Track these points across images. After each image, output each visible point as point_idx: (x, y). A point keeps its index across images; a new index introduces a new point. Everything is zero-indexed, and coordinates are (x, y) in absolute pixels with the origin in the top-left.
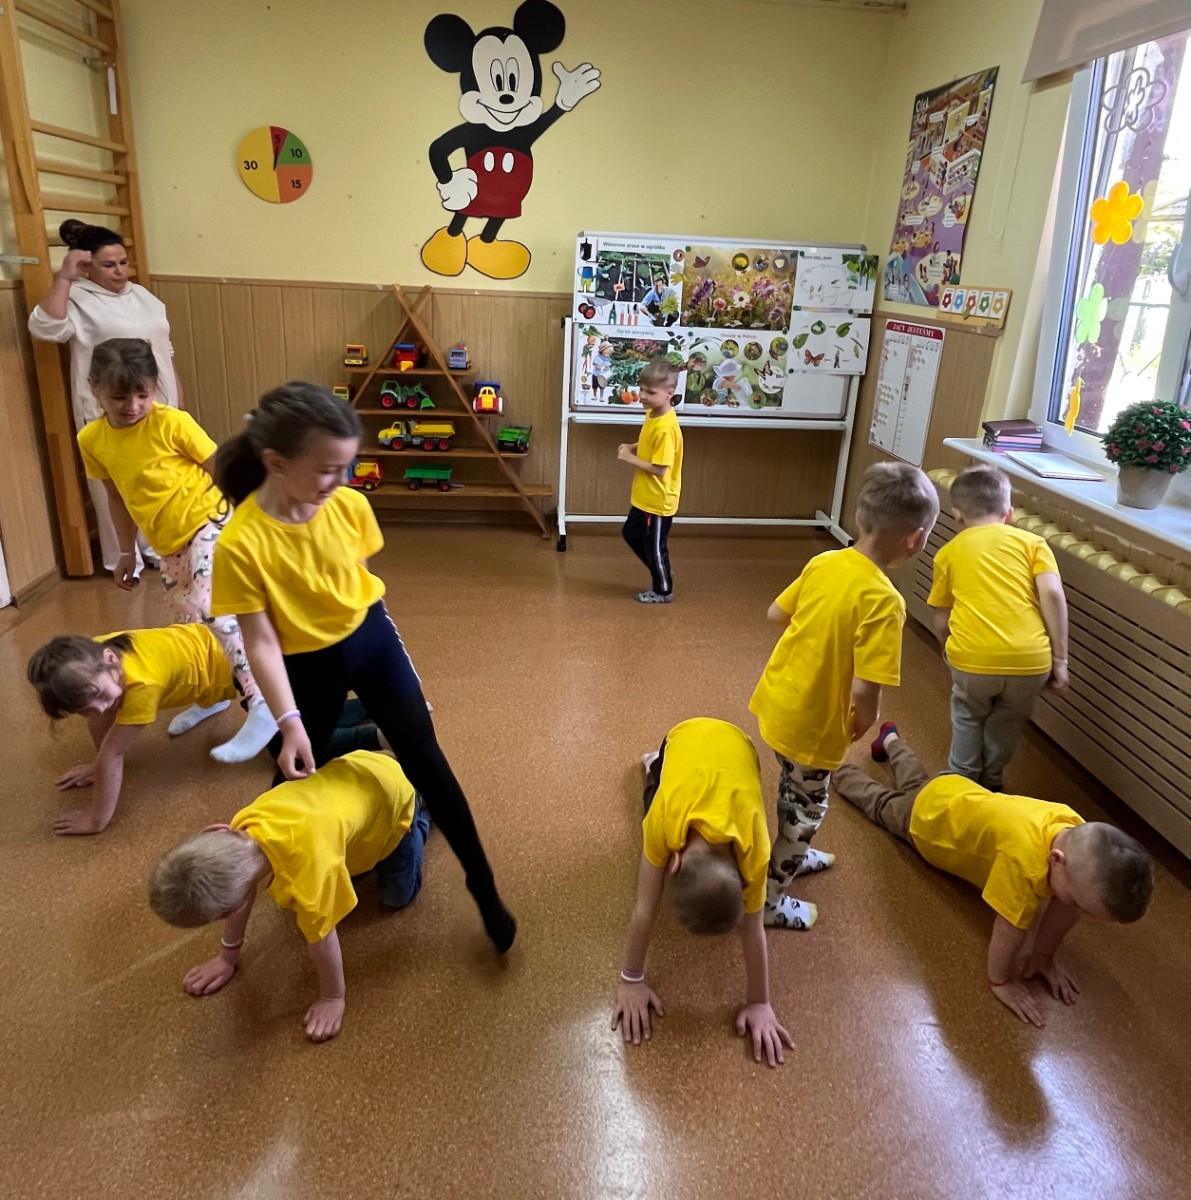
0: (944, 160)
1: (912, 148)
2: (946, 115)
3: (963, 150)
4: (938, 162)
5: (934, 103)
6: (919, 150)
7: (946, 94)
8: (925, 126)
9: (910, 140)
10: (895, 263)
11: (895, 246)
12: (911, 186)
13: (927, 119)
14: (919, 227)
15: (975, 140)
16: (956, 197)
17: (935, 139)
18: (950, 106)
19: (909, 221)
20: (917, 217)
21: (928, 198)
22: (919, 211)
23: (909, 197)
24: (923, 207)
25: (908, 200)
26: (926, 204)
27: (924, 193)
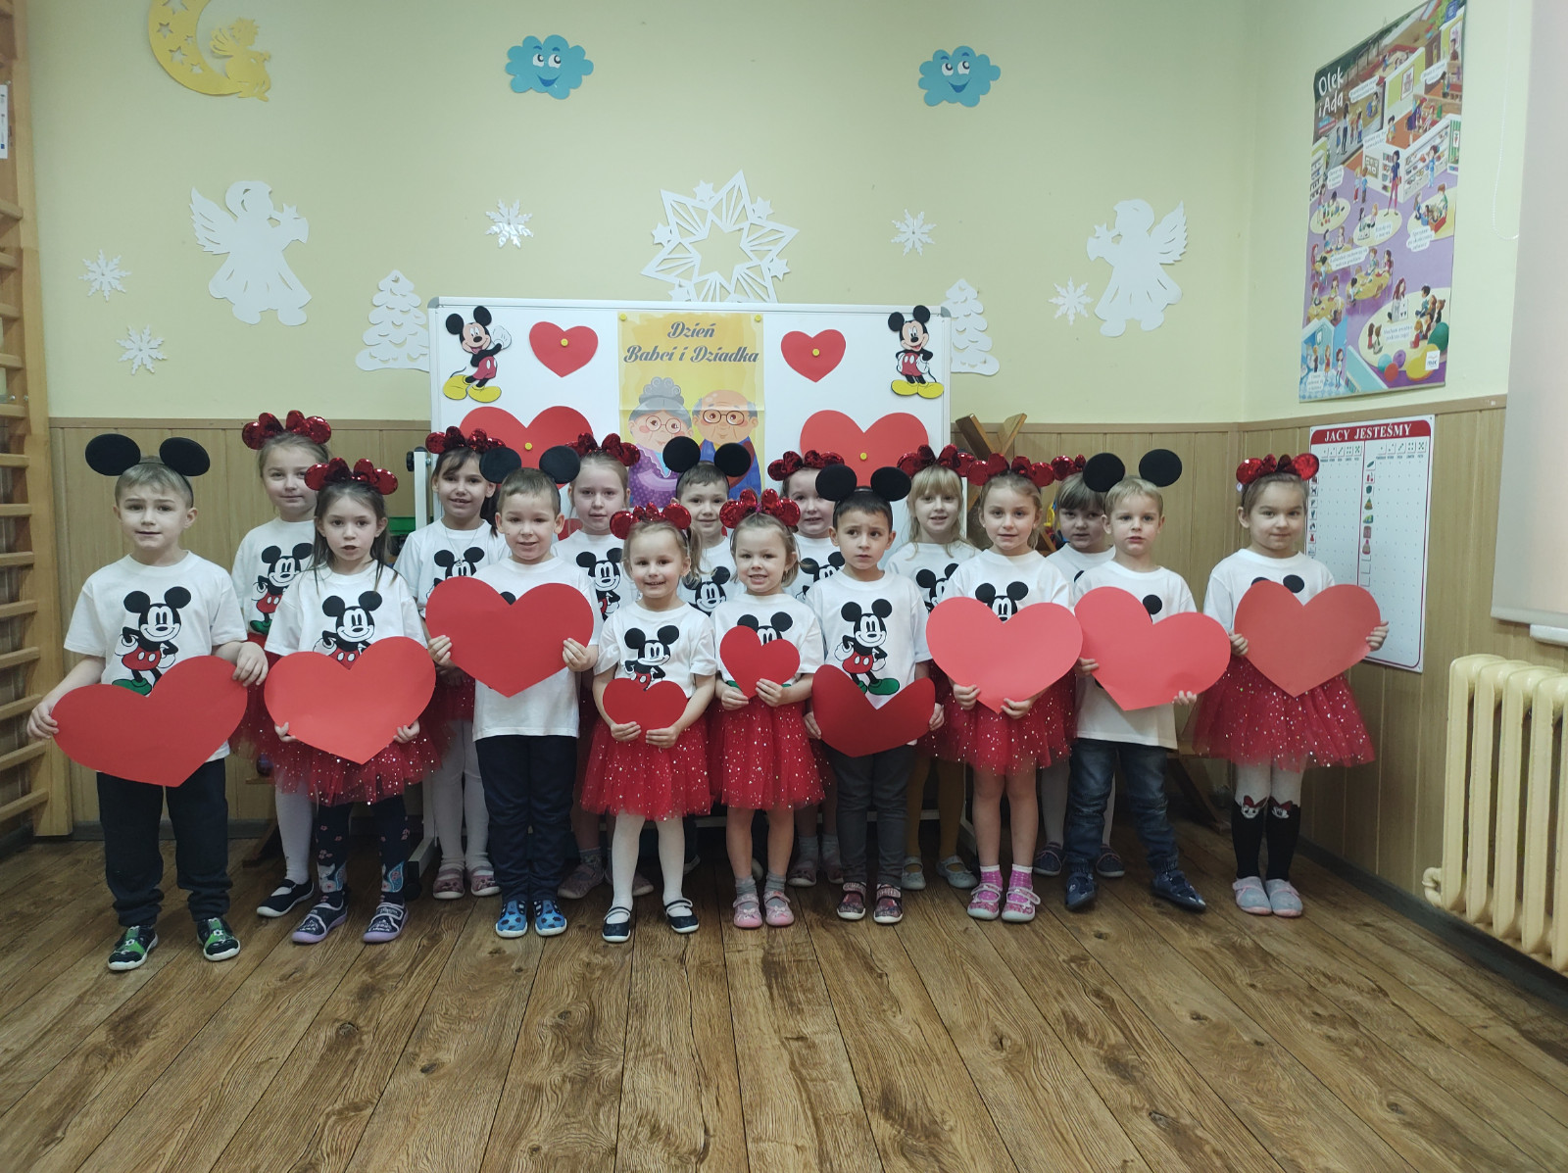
0: (1391, 149)
1: (1321, 152)
2: (1382, 82)
3: (1428, 123)
4: (1380, 157)
5: (1353, 72)
6: (1339, 149)
7: (1374, 52)
8: (1344, 111)
9: (1317, 138)
10: (1319, 337)
11: (1314, 309)
12: (1333, 208)
13: (1346, 99)
14: (1360, 268)
15: (1448, 100)
16: (1426, 197)
17: (1365, 125)
18: (1387, 66)
19: (1336, 263)
20: (1354, 251)
21: (1370, 217)
22: (1356, 241)
23: (1330, 226)
24: (1363, 233)
25: (1327, 231)
26: (1369, 226)
27: (1362, 210)
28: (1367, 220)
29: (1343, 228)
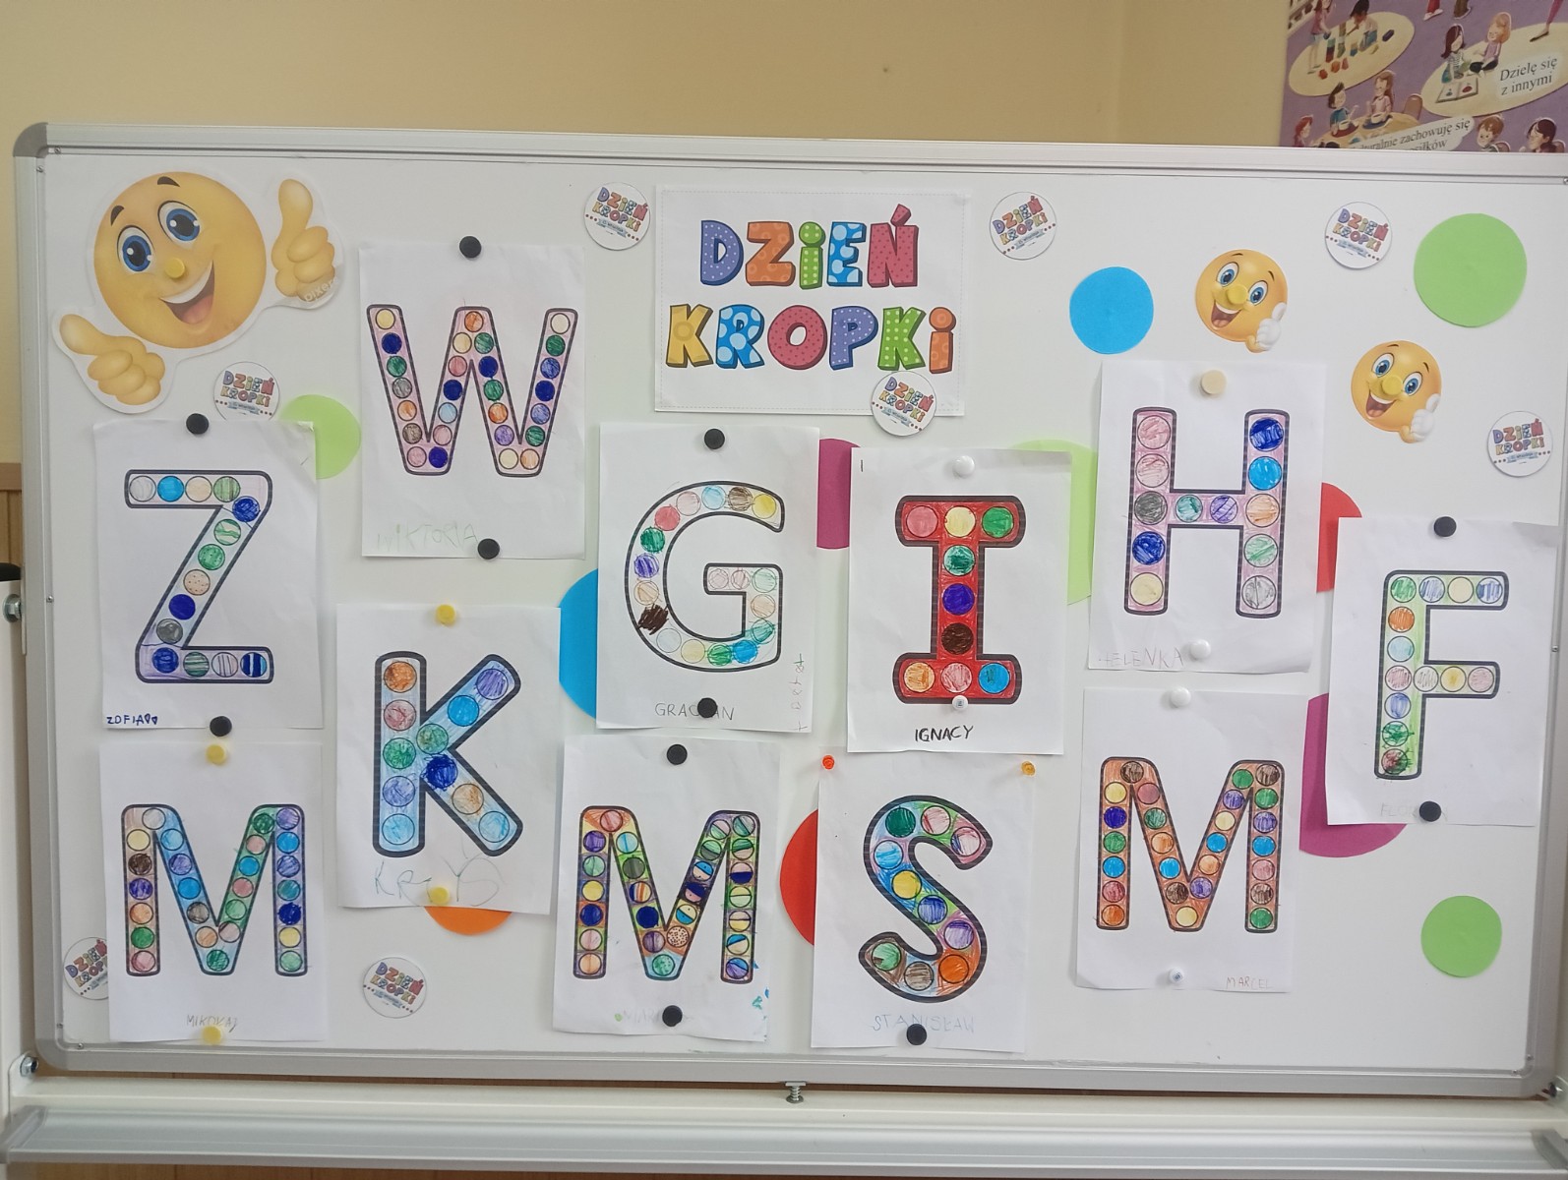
12: (1358, 37)
20: (1423, 128)
21: (1482, 46)
22: (1429, 105)
23: (1349, 78)
24: (1455, 86)
25: (1339, 88)
26: (1476, 67)
27: (1452, 35)
28: (1473, 54)
29: (1389, 79)
